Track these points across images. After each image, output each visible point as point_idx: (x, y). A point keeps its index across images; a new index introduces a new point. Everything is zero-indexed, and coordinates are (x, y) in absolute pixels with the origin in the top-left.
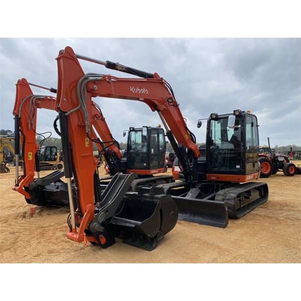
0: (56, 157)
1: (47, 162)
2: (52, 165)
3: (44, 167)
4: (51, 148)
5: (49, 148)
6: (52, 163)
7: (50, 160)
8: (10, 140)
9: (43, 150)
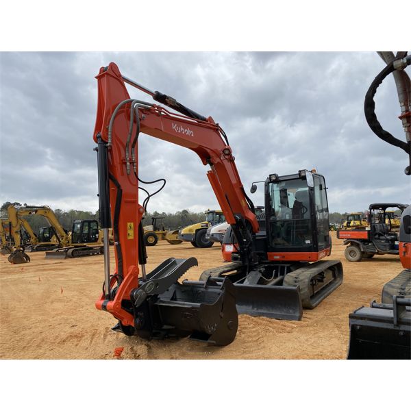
0: (97, 235)
1: (85, 244)
2: (91, 248)
3: (81, 252)
4: (90, 222)
5: (87, 224)
6: (91, 245)
7: (89, 241)
8: (30, 213)
9: (79, 226)
